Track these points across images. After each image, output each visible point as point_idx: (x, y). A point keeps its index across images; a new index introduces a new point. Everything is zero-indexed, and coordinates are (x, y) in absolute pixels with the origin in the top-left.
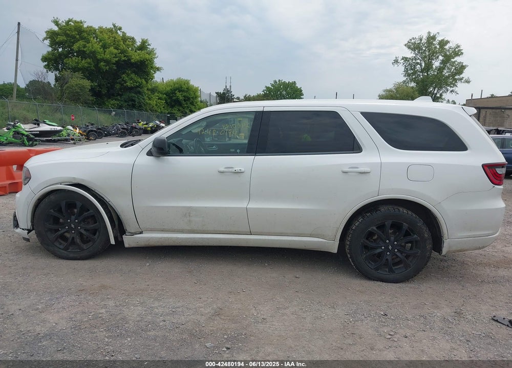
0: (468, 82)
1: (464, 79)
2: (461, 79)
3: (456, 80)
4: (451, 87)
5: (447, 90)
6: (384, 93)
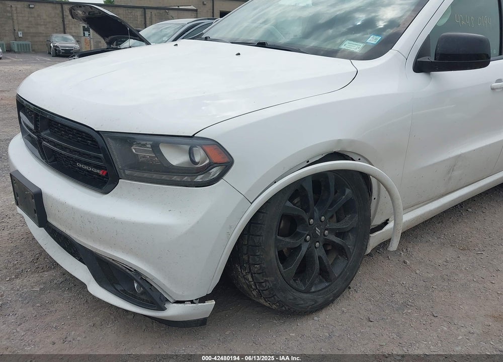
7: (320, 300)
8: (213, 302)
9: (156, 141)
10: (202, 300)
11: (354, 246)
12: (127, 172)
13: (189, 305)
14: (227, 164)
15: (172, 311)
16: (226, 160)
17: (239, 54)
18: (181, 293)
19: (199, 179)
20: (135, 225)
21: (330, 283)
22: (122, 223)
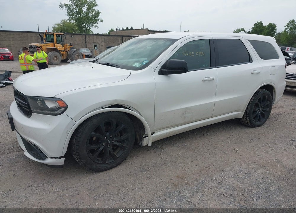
0: (102, 21)
1: (100, 20)
2: (98, 20)
3: (96, 20)
4: (94, 24)
5: (93, 26)
6: (56, 26)
7: (109, 166)
8: (64, 159)
9: (43, 99)
10: (60, 158)
11: (127, 145)
12: (35, 110)
13: (54, 159)
14: (66, 107)
15: (48, 161)
16: (66, 106)
17: (92, 68)
18: (51, 154)
19: (56, 113)
20: (34, 129)
21: (114, 160)
22: (31, 128)
